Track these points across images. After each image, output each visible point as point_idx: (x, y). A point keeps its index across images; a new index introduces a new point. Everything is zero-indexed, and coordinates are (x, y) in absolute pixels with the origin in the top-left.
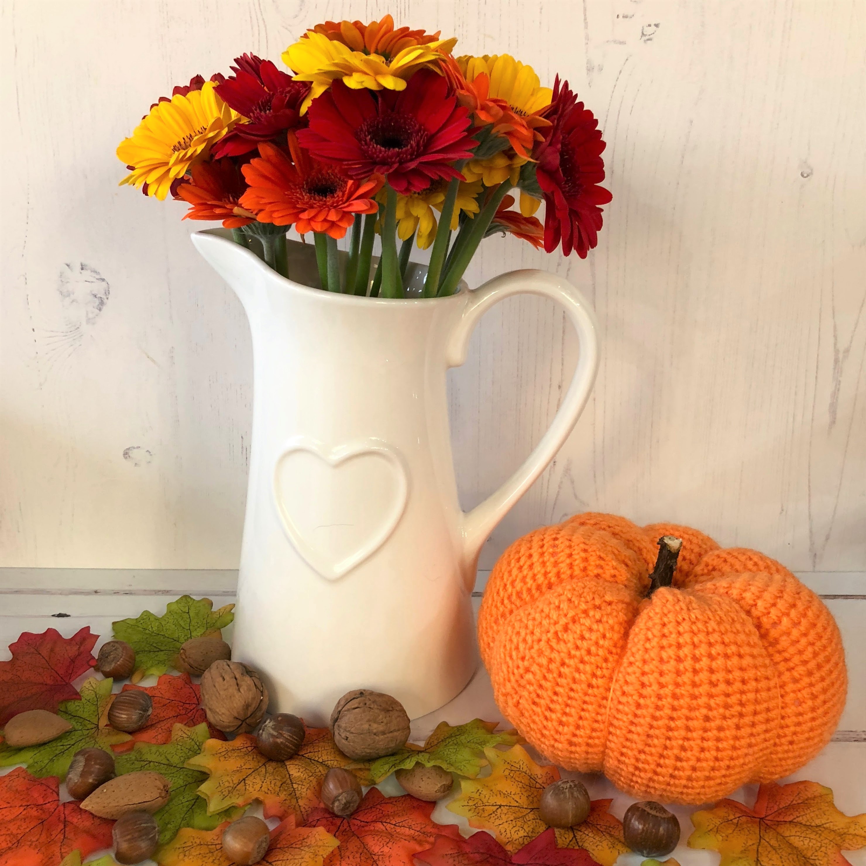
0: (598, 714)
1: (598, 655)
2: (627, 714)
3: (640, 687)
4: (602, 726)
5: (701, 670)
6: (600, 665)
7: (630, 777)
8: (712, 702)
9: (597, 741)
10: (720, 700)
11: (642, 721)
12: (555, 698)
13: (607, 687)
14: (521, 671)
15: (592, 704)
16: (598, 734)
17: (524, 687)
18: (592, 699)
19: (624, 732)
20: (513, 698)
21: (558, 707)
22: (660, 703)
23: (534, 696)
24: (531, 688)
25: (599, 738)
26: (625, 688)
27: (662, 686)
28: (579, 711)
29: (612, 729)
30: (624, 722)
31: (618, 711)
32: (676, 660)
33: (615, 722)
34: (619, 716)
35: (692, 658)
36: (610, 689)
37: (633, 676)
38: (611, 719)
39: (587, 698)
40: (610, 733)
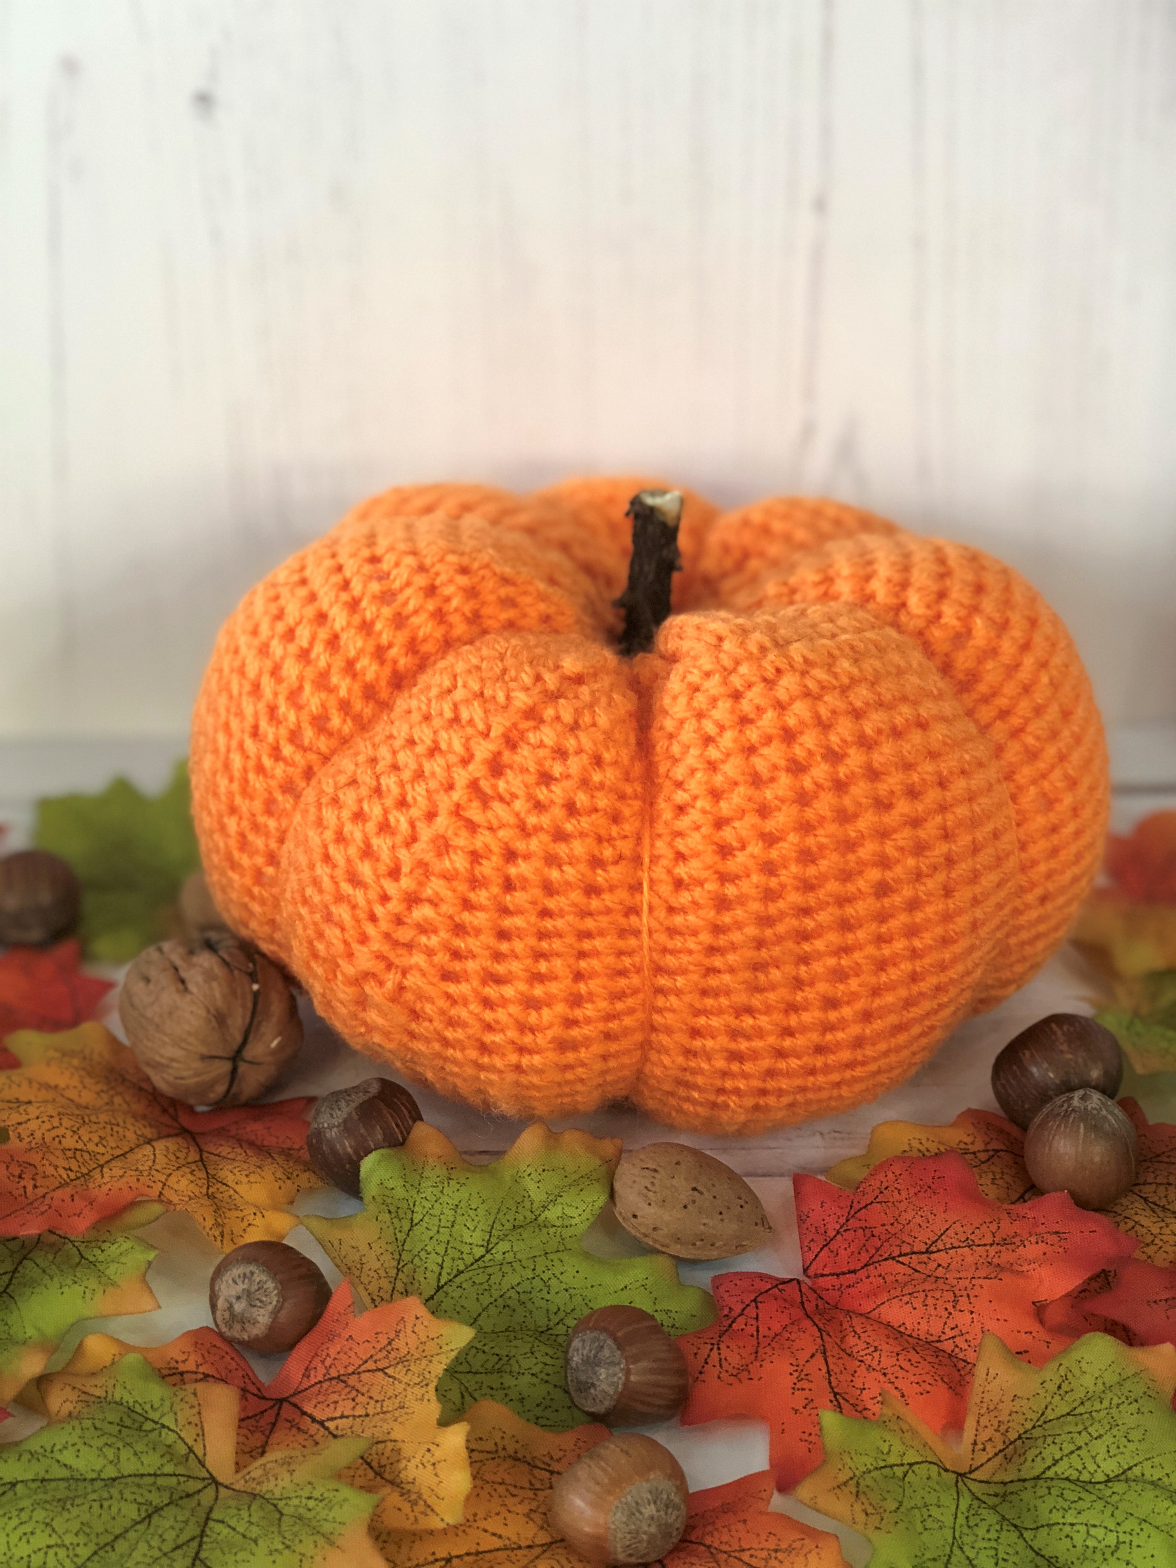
0: (620, 953)
1: (596, 810)
2: (695, 933)
3: (717, 858)
4: (636, 980)
5: (852, 777)
6: (603, 832)
7: (719, 1083)
8: (889, 848)
9: (628, 1021)
10: (904, 837)
11: (736, 937)
12: (504, 947)
13: (632, 882)
14: (395, 906)
15: (602, 934)
16: (630, 1002)
17: (409, 946)
18: (603, 921)
19: (695, 977)
20: (381, 984)
21: (515, 966)
22: (773, 882)
23: (442, 958)
24: (434, 941)
25: (631, 1011)
26: (681, 871)
27: (770, 840)
28: (572, 961)
29: (663, 981)
30: (690, 952)
31: (672, 932)
32: (788, 770)
33: (670, 961)
34: (678, 942)
35: (824, 757)
36: (641, 884)
37: (697, 836)
38: (656, 956)
39: (589, 924)
40: (660, 991)
